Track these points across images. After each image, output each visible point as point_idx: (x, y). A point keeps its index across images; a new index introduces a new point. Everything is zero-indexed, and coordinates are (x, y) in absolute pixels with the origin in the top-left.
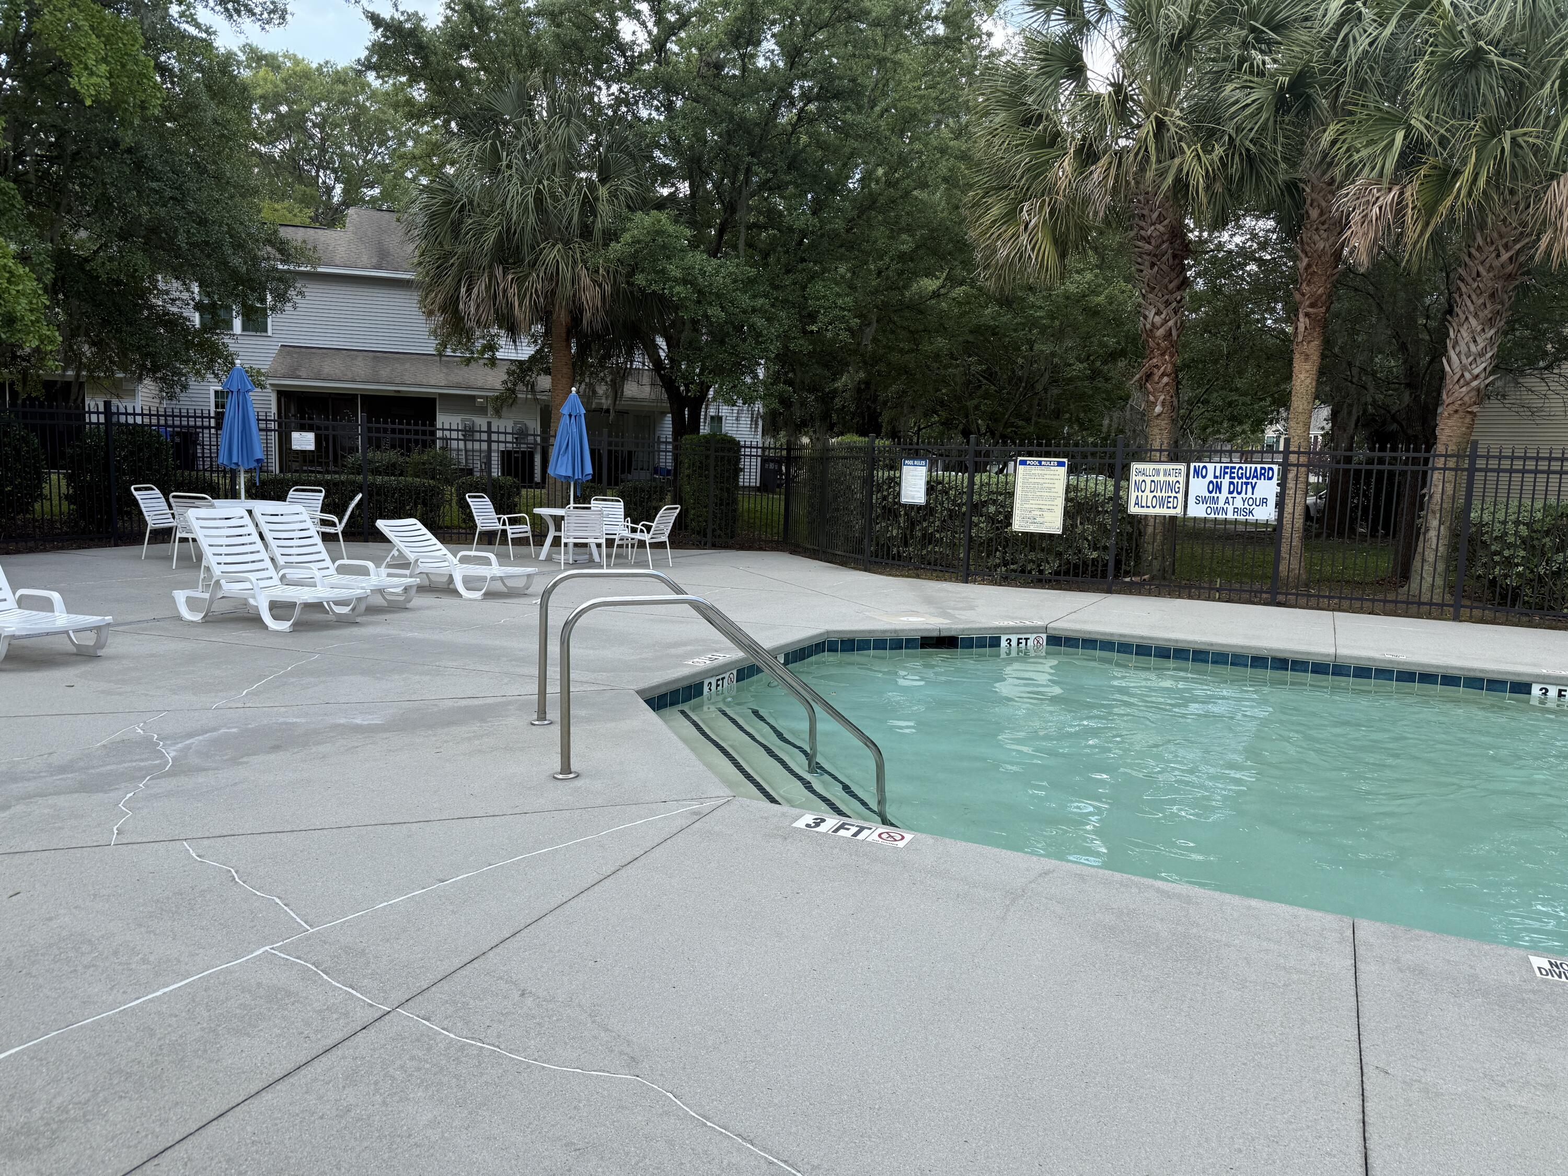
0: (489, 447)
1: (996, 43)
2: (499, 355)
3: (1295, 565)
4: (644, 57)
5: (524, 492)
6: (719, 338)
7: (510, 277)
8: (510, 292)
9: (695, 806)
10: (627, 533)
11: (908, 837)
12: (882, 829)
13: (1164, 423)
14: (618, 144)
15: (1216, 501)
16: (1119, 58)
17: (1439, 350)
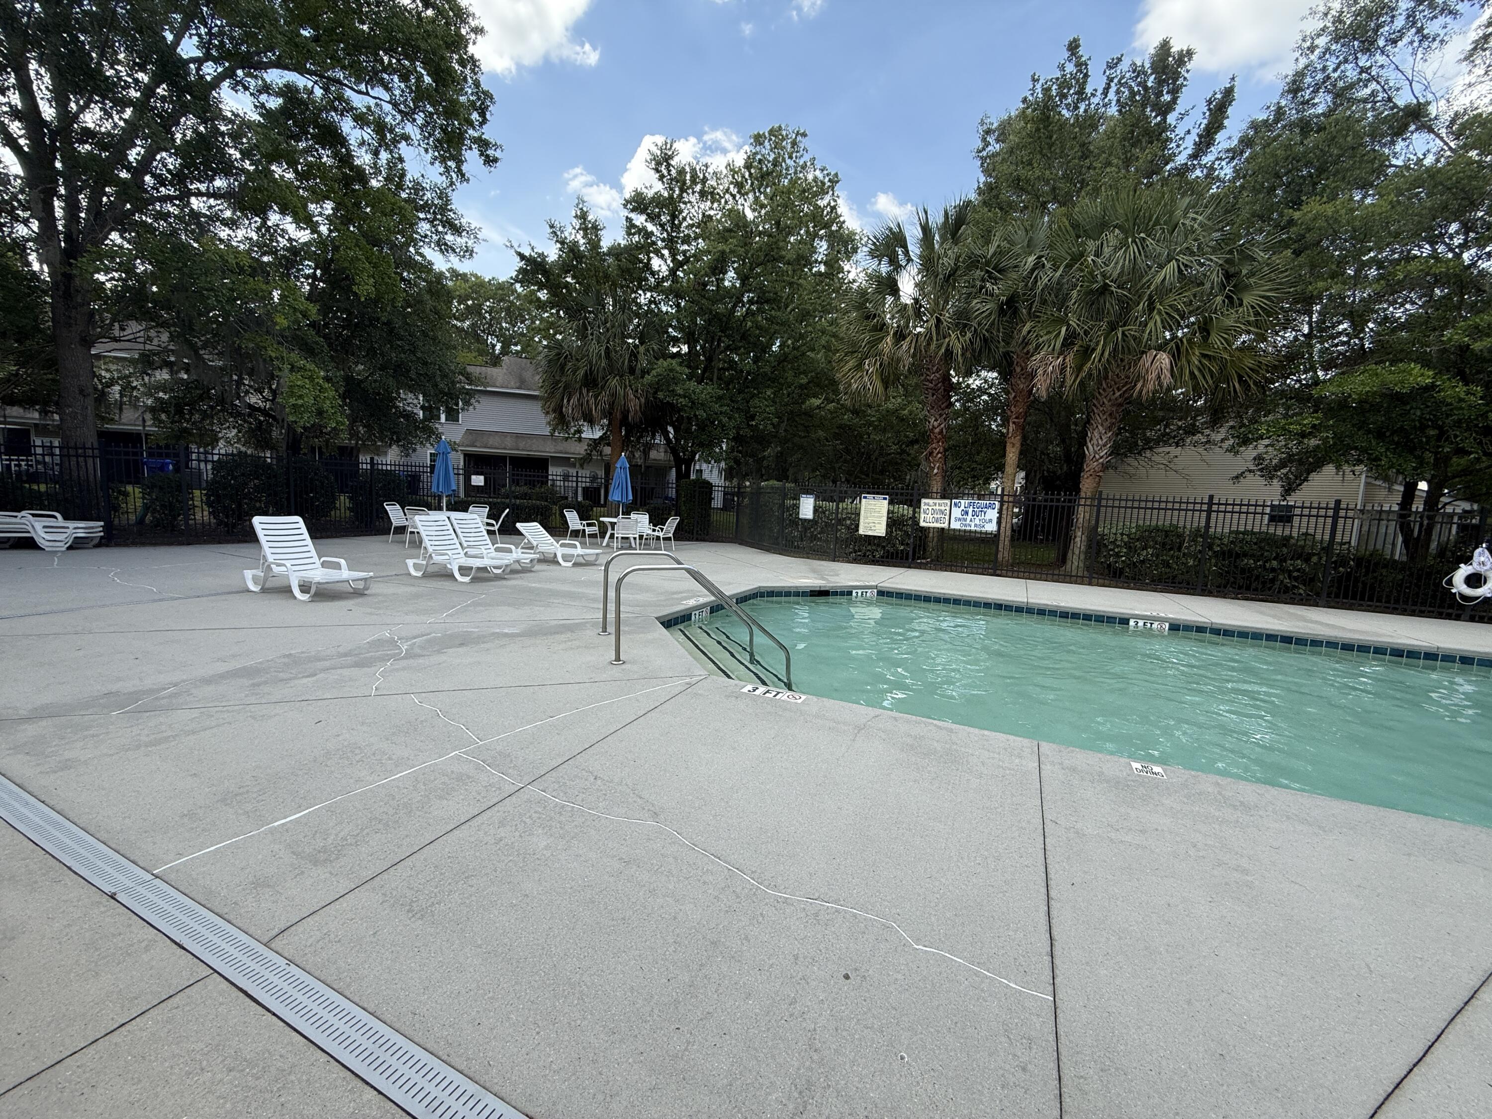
0: (577, 485)
1: (852, 276)
2: (583, 436)
3: (1006, 555)
4: (664, 279)
5: (595, 509)
6: (702, 427)
7: (591, 394)
8: (591, 402)
9: (688, 680)
10: (650, 532)
11: (803, 697)
12: (790, 693)
13: (939, 478)
14: (650, 323)
15: (965, 520)
16: (917, 285)
17: (1082, 442)
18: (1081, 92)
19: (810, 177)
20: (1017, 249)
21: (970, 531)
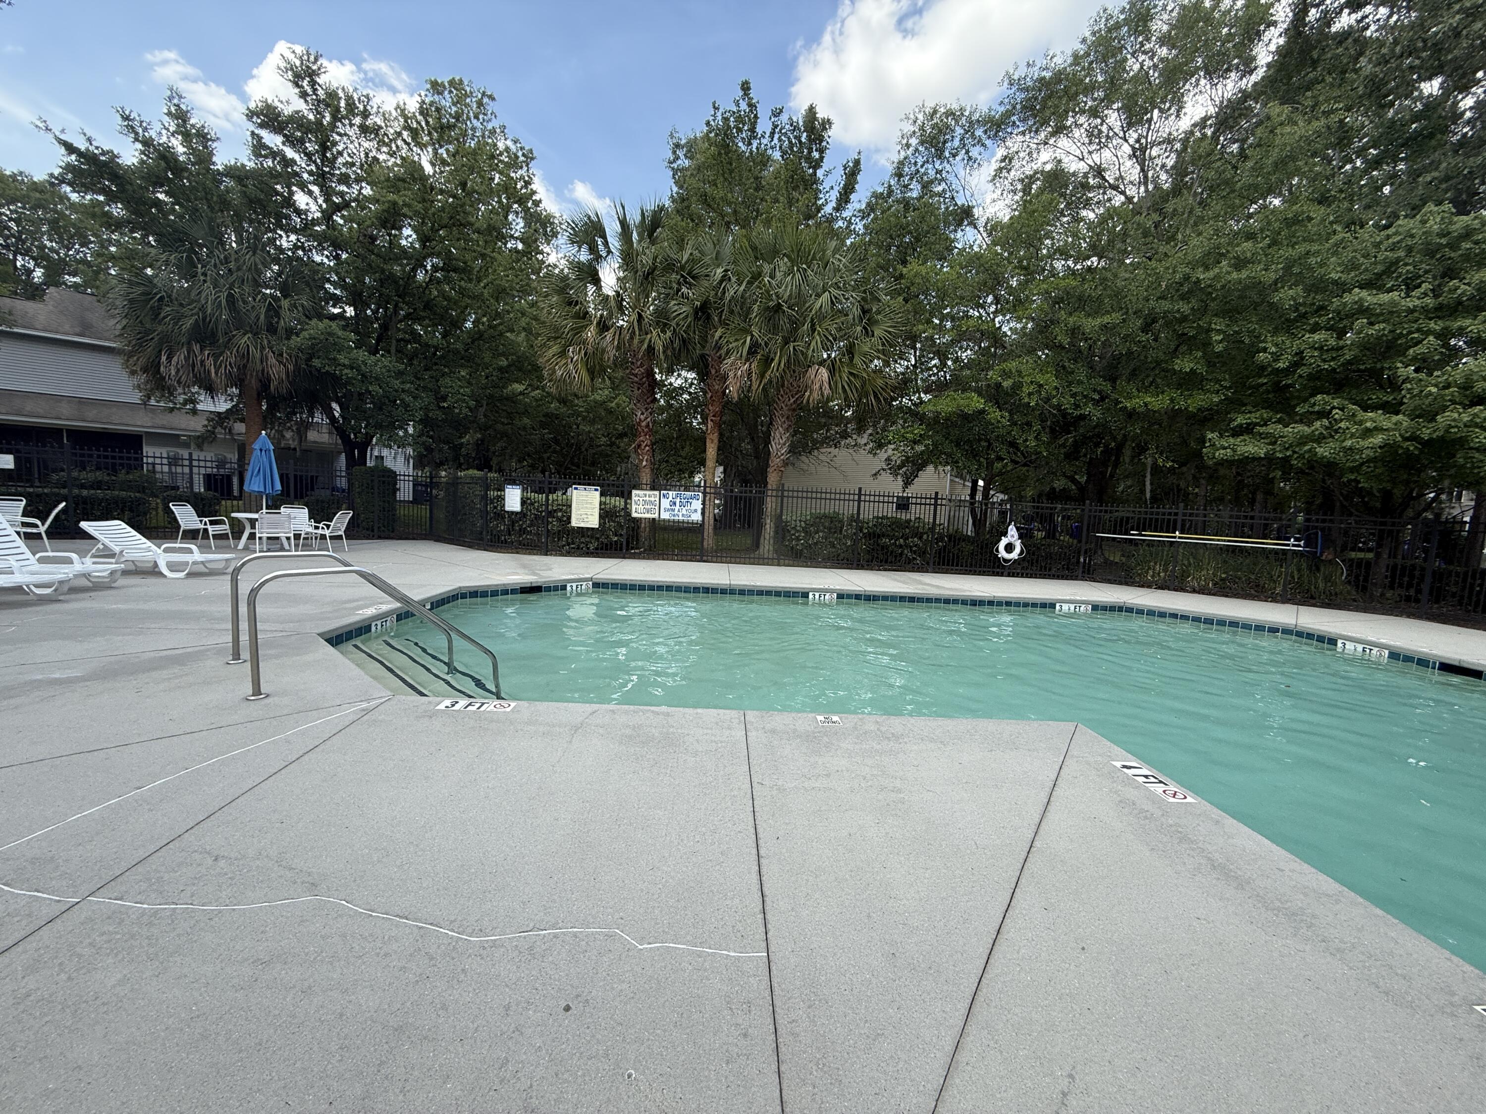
0: (191, 470)
1: (552, 259)
2: (200, 407)
4: (315, 222)
5: (223, 502)
6: (379, 407)
7: (206, 353)
8: (207, 363)
9: (364, 705)
10: (311, 530)
11: (513, 704)
12: (497, 702)
13: (648, 470)
14: (296, 273)
15: (673, 510)
16: (618, 279)
17: (767, 442)
18: (753, 130)
19: (501, 145)
20: (707, 259)
21: (679, 522)
